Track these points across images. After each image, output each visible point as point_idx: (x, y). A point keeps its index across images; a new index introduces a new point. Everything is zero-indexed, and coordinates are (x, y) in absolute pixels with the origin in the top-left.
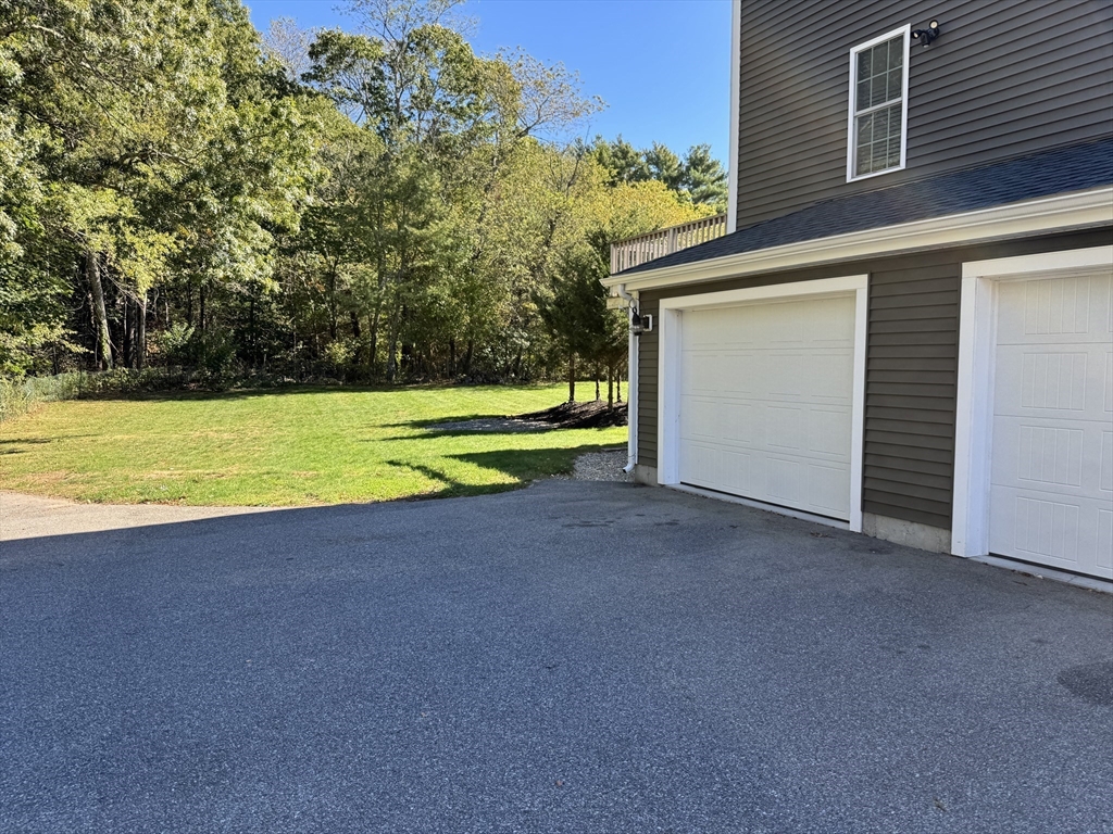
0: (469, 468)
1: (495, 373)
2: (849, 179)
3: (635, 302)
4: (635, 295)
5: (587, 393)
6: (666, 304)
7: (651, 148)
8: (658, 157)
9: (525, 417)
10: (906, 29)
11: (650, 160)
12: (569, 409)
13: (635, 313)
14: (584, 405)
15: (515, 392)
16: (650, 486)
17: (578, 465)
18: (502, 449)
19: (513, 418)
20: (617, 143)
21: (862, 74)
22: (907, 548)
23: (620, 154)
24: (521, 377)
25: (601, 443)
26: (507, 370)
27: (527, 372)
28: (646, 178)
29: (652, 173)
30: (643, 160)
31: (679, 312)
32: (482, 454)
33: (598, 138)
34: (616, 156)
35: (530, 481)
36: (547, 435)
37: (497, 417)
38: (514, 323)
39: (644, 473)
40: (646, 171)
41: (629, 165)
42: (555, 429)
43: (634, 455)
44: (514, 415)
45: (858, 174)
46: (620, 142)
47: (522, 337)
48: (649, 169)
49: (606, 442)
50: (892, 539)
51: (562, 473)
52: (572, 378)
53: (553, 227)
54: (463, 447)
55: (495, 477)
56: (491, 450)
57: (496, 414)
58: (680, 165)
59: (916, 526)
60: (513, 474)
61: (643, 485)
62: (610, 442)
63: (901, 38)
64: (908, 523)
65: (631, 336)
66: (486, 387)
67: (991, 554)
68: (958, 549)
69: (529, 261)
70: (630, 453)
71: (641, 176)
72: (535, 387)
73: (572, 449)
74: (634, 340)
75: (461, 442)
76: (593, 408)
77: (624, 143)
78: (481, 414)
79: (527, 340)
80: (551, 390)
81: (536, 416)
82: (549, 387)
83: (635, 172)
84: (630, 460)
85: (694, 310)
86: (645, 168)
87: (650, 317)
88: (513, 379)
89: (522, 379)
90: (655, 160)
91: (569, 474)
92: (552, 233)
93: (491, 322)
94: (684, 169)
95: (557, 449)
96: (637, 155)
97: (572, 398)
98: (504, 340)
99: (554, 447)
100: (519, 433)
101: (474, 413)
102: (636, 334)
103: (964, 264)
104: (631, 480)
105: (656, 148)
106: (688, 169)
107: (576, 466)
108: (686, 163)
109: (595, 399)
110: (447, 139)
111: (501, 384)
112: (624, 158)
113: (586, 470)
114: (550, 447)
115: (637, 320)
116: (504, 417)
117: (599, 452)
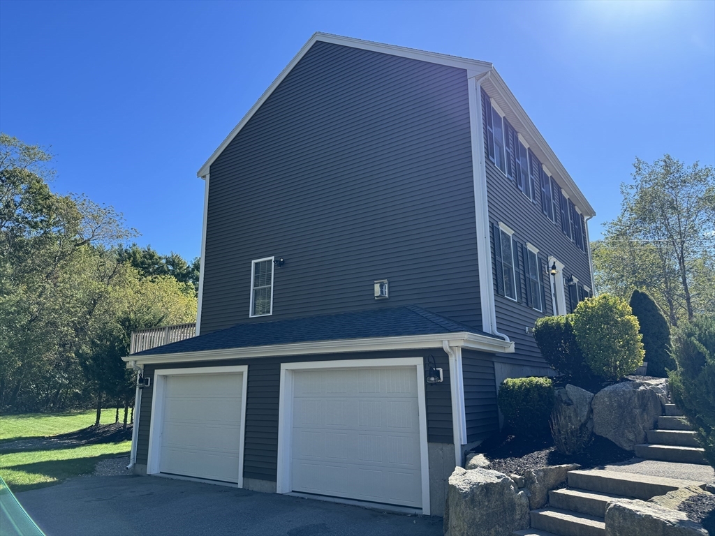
0: (20, 475)
1: (37, 404)
2: (250, 316)
3: (141, 371)
4: (142, 367)
5: (109, 417)
6: (158, 372)
7: (170, 255)
8: (174, 261)
9: (60, 437)
10: (273, 258)
11: (168, 262)
12: (95, 430)
13: (141, 377)
14: (107, 426)
15: (53, 418)
16: (142, 476)
17: (98, 468)
18: (44, 460)
19: (50, 438)
20: (147, 250)
21: (256, 272)
22: (260, 493)
23: (148, 256)
24: (60, 407)
25: (115, 452)
26: (47, 400)
27: (64, 403)
28: (165, 272)
29: (169, 270)
30: (164, 261)
31: (165, 377)
32: (29, 465)
33: (134, 245)
34: (146, 258)
35: (64, 479)
36: (77, 449)
37: (38, 438)
38: (57, 366)
39: (139, 469)
40: (166, 269)
41: (154, 264)
42: (83, 445)
43: (134, 458)
44: (51, 436)
45: (255, 314)
46: (149, 250)
47: (63, 377)
48: (168, 267)
49: (118, 451)
50: (255, 489)
51: (87, 473)
52: (99, 407)
53: (95, 303)
54: (13, 461)
55: (39, 478)
56: (35, 462)
57: (36, 436)
58: (188, 267)
59: (264, 482)
60: (52, 475)
61: (138, 476)
62: (121, 451)
63: (271, 260)
64: (261, 481)
65: (137, 389)
66: (28, 415)
67: (293, 491)
68: (279, 491)
69: (75, 324)
70: (132, 457)
71: (161, 271)
72: (70, 414)
73: (95, 457)
74: (139, 392)
75: (10, 458)
76: (113, 428)
77: (152, 250)
78: (24, 436)
79: (66, 379)
80: (82, 416)
81: (69, 436)
82: (80, 413)
83: (158, 268)
84: (131, 461)
85: (173, 376)
86: (165, 267)
87: (149, 379)
88: (51, 408)
89: (59, 408)
90: (171, 262)
91: (91, 473)
92: (94, 306)
93: (39, 366)
94: (191, 269)
95: (84, 458)
96: (160, 258)
97: (98, 422)
98: (48, 380)
99: (82, 457)
100: (56, 449)
101: (19, 435)
102: (140, 388)
103: (282, 364)
104: (131, 474)
105: (173, 256)
106: (193, 270)
107: (96, 468)
108: (192, 266)
109: (115, 422)
110: (22, 242)
111: (42, 412)
112: (151, 259)
113: (103, 471)
114: (79, 457)
115: (141, 380)
116: (43, 437)
117: (113, 458)
